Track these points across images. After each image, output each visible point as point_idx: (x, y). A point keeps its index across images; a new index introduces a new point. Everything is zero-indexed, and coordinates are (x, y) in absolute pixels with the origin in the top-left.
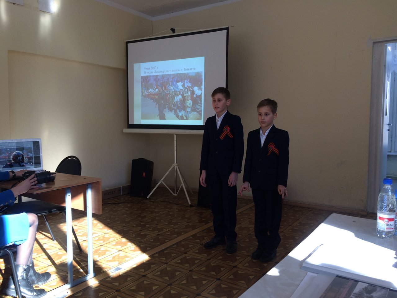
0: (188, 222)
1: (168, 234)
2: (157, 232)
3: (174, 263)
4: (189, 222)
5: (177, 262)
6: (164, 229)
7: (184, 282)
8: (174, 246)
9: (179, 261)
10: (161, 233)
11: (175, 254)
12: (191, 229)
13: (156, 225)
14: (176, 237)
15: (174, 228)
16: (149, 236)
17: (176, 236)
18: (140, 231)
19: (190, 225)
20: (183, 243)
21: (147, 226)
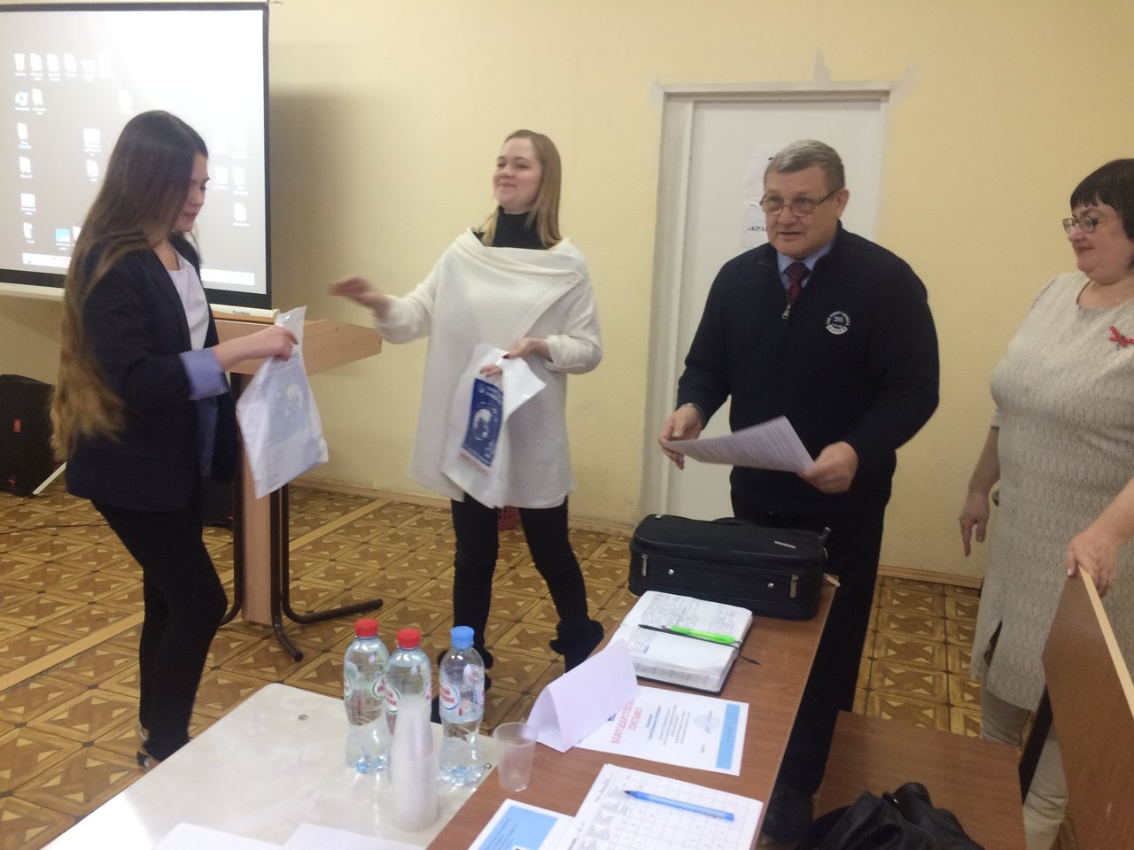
1: (63, 625)
2: (30, 620)
3: (45, 722)
5: (56, 718)
6: (58, 608)
7: (56, 781)
8: (67, 666)
9: (65, 716)
10: (43, 620)
11: (61, 693)
13: (34, 596)
14: (86, 635)
15: (90, 603)
17: (86, 629)
20: (99, 653)
21: (6, 598)
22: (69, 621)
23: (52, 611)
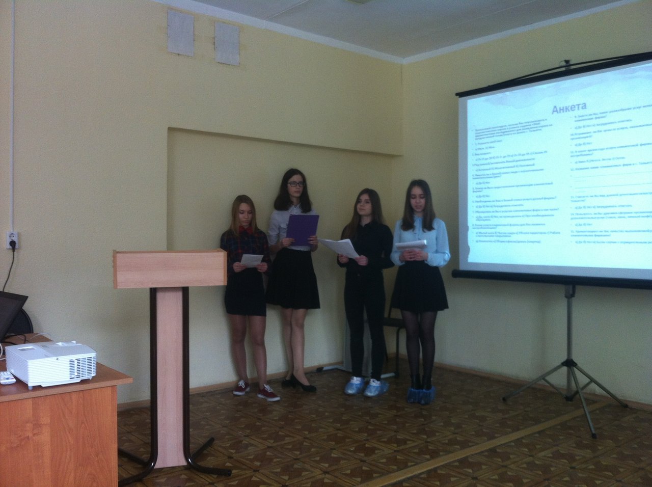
0: (455, 433)
1: (414, 453)
2: (394, 447)
4: (457, 433)
6: (408, 442)
10: (401, 448)
12: (458, 447)
13: (393, 434)
14: (428, 460)
15: (426, 442)
16: (378, 451)
17: (428, 457)
18: (365, 440)
19: (458, 439)
20: (439, 472)
21: (378, 432)
22: (416, 451)
23: (405, 443)
